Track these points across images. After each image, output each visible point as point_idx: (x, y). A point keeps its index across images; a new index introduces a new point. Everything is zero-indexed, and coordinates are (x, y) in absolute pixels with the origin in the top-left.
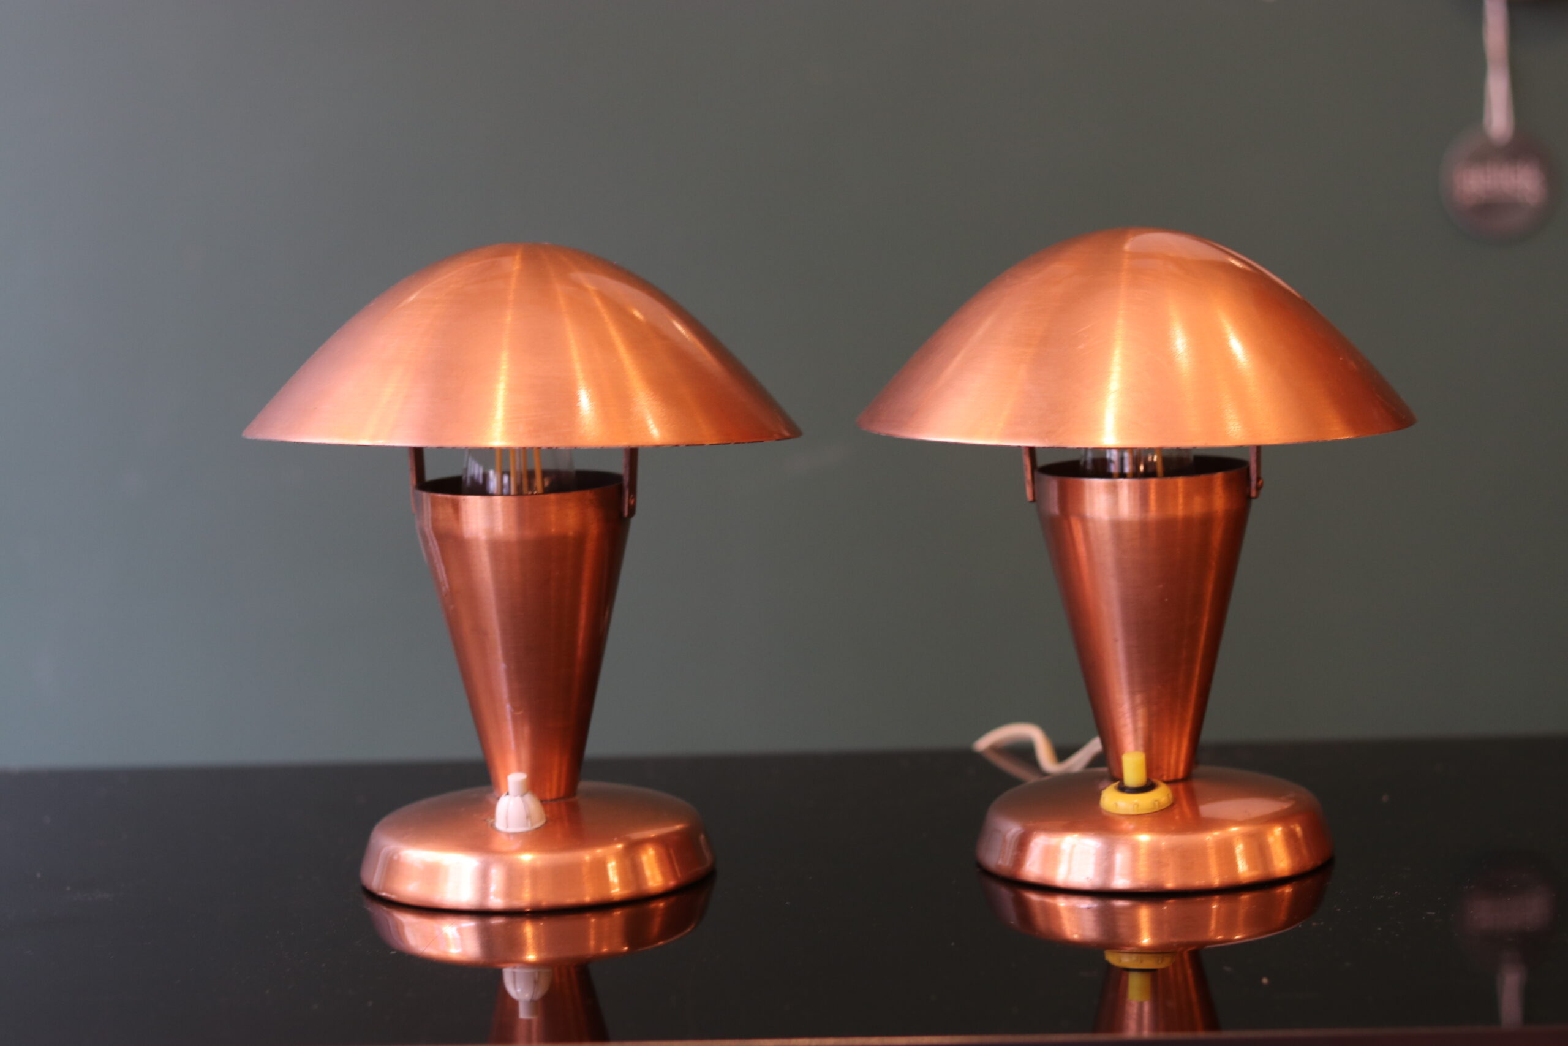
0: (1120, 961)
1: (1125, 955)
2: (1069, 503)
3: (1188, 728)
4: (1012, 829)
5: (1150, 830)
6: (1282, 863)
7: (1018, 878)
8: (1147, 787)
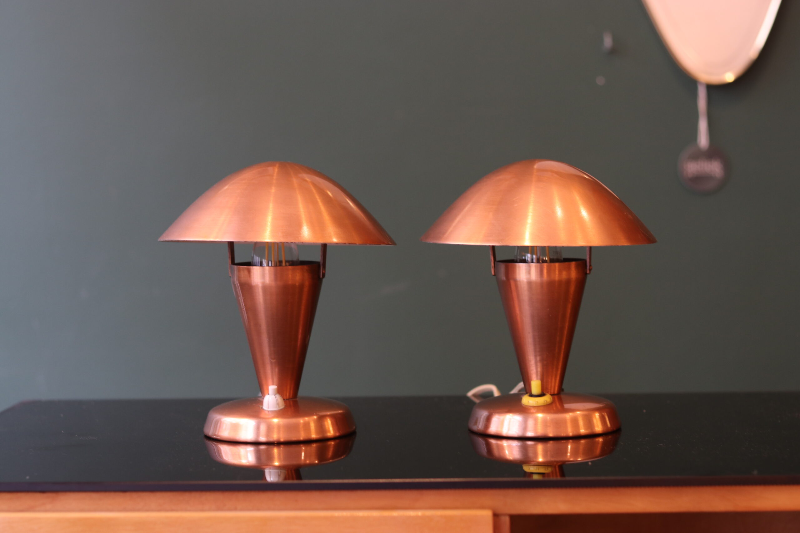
0: (529, 469)
1: (532, 466)
2: (510, 274)
3: (559, 372)
4: (484, 414)
5: (543, 412)
6: (598, 428)
7: (486, 433)
8: (542, 395)
